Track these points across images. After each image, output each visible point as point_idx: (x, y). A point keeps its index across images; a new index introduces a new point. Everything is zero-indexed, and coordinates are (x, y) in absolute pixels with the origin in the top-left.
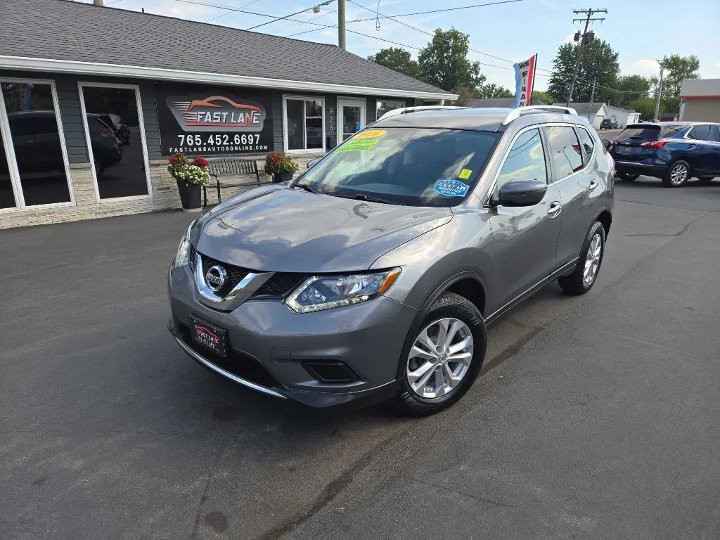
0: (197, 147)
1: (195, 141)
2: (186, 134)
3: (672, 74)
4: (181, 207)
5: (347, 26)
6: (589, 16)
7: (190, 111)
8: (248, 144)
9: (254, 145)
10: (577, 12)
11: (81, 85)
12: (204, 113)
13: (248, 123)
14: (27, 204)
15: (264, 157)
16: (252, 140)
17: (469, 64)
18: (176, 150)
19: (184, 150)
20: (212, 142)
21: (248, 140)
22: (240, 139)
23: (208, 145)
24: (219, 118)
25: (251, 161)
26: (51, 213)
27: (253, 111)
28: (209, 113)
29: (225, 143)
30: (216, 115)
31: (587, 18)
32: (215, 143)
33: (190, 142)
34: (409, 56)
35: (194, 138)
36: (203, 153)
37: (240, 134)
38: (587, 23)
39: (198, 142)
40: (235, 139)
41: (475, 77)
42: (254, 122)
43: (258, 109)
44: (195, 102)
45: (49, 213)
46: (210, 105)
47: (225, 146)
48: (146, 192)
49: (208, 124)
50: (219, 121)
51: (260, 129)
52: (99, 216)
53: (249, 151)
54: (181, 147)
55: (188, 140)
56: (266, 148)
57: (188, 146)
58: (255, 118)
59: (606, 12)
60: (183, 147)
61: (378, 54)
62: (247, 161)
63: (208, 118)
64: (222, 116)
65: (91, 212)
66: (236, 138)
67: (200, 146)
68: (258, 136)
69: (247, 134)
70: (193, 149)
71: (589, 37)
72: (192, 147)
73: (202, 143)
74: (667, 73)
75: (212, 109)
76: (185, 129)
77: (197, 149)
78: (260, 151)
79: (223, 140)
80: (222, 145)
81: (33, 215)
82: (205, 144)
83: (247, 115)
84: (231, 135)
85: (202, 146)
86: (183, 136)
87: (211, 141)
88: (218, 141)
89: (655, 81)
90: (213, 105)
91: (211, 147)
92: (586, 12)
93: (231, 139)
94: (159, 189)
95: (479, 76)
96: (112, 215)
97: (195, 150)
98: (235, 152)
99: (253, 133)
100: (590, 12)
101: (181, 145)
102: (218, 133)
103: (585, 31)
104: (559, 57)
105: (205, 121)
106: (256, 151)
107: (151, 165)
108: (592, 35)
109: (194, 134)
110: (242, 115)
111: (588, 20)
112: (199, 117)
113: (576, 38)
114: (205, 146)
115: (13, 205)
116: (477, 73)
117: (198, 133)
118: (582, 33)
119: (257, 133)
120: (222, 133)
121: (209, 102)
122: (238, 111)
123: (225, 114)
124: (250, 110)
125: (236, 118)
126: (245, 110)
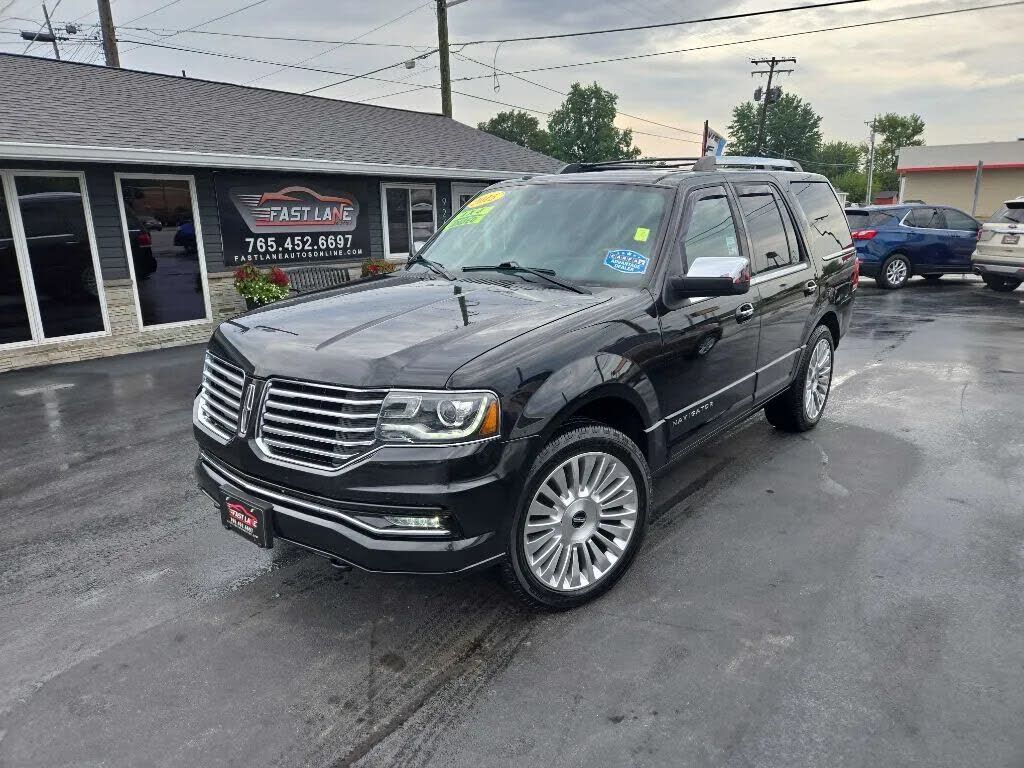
0: (270, 253)
1: (267, 246)
2: (256, 236)
3: (888, 140)
5: (453, 86)
6: (772, 66)
7: (260, 207)
8: (337, 248)
9: (345, 249)
10: (756, 63)
11: (118, 177)
12: (279, 209)
13: (337, 220)
14: (48, 334)
15: (360, 264)
16: (342, 242)
17: (617, 133)
18: (243, 258)
19: (253, 258)
20: (290, 247)
21: (337, 243)
22: (327, 241)
23: (286, 250)
24: (298, 214)
25: (341, 270)
26: (78, 346)
27: (342, 205)
28: (285, 209)
29: (306, 247)
30: (296, 211)
31: (769, 69)
32: (293, 248)
33: (261, 247)
34: (537, 123)
35: (266, 243)
36: (278, 261)
37: (327, 235)
38: (770, 77)
39: (272, 246)
40: (320, 242)
41: (625, 149)
42: (345, 218)
43: (348, 201)
44: (268, 196)
45: (76, 347)
46: (287, 198)
47: (307, 251)
48: (203, 315)
49: (284, 223)
50: (298, 219)
51: (352, 227)
52: (140, 350)
53: (338, 257)
54: (249, 254)
55: (259, 244)
56: (360, 252)
57: (259, 253)
58: (345, 213)
59: (795, 61)
60: (252, 254)
61: (492, 121)
62: (336, 269)
63: (284, 215)
64: (302, 212)
65: (133, 343)
66: (321, 240)
67: (274, 252)
68: (350, 237)
69: (335, 234)
70: (264, 257)
71: (773, 95)
72: (264, 254)
73: (277, 248)
74: (880, 138)
75: (289, 204)
76: (254, 230)
77: (271, 256)
78: (352, 256)
79: (304, 243)
80: (303, 250)
81: (55, 348)
82: (281, 249)
83: (335, 210)
84: (315, 236)
85: (277, 252)
86: (252, 240)
87: (288, 245)
88: (298, 245)
89: (865, 150)
90: (290, 199)
91: (289, 252)
92: (767, 61)
93: (315, 242)
94: (221, 311)
95: (631, 148)
96: (158, 347)
97: (268, 257)
98: (319, 258)
99: (343, 234)
100: (774, 61)
101: (250, 251)
102: (298, 234)
103: (769, 86)
104: (736, 122)
105: (281, 219)
106: (347, 257)
107: (211, 279)
108: (779, 90)
109: (266, 236)
110: (328, 210)
111: (771, 72)
112: (273, 214)
113: (758, 96)
114: (281, 252)
115: (29, 337)
116: (628, 145)
117: (271, 235)
118: (764, 90)
119: (348, 233)
120: (303, 235)
121: (285, 195)
122: (323, 205)
123: (306, 209)
124: (338, 204)
125: (321, 215)
126: (332, 204)
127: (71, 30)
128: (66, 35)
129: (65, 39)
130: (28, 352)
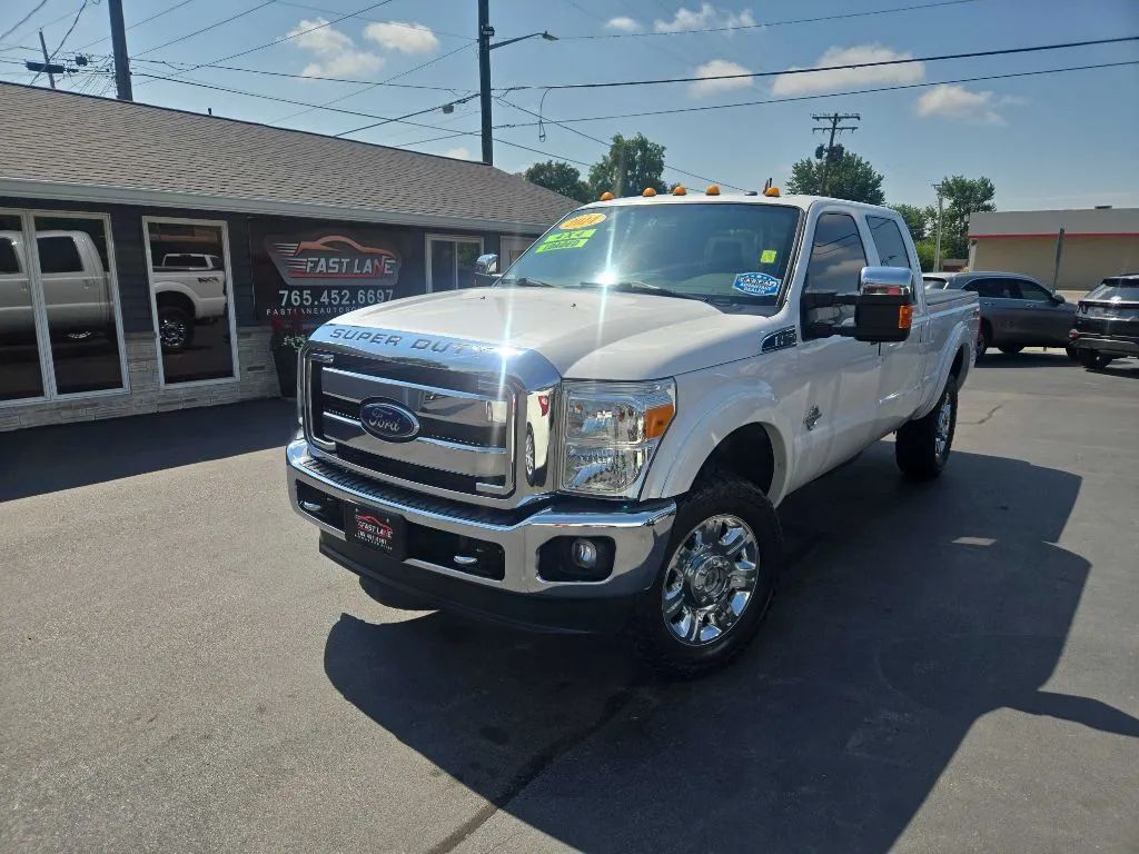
0: (305, 307)
1: (302, 299)
2: (290, 289)
3: (955, 204)
4: (280, 394)
5: (495, 134)
6: (835, 124)
7: (297, 257)
10: (818, 118)
11: (146, 220)
12: (316, 259)
13: (377, 271)
14: (61, 390)
16: (383, 297)
18: (276, 312)
19: (287, 312)
20: (326, 300)
21: (375, 295)
22: (365, 295)
23: (322, 305)
24: (337, 266)
26: (94, 404)
27: (383, 257)
28: (323, 260)
29: (344, 302)
30: (334, 263)
31: (831, 126)
32: (330, 302)
33: (296, 300)
34: (577, 174)
35: (301, 296)
36: (313, 316)
37: (366, 288)
38: (833, 133)
39: (307, 300)
40: (360, 296)
42: (386, 272)
43: (391, 254)
44: (305, 245)
45: (91, 405)
46: (325, 248)
47: (345, 306)
48: (230, 374)
49: (322, 275)
50: (336, 271)
51: (394, 282)
52: (162, 409)
54: (282, 307)
55: (293, 297)
57: (293, 307)
58: (387, 266)
59: (859, 118)
60: (285, 308)
61: (529, 172)
63: (322, 267)
64: (341, 263)
65: (152, 402)
66: (360, 294)
67: (308, 307)
68: (391, 291)
69: (375, 288)
70: (299, 311)
71: (836, 152)
72: (298, 308)
73: (313, 302)
74: (947, 203)
75: (328, 255)
76: (290, 282)
77: (306, 311)
79: (342, 297)
80: (340, 304)
81: (69, 407)
82: (316, 303)
83: (376, 262)
84: (353, 290)
85: (312, 306)
86: (286, 293)
87: (324, 299)
88: (335, 299)
89: (931, 214)
90: (329, 249)
92: (830, 118)
93: (353, 296)
94: (249, 369)
96: (181, 407)
97: (302, 311)
99: (384, 288)
100: (837, 118)
101: (283, 304)
102: (335, 288)
103: (831, 143)
104: (795, 179)
105: (318, 271)
107: (240, 335)
108: (840, 149)
109: (301, 289)
110: (369, 261)
111: (834, 128)
112: (310, 265)
113: (819, 153)
114: (316, 306)
115: (40, 393)
117: (307, 288)
118: (827, 146)
119: (389, 288)
120: (340, 289)
121: (324, 244)
122: (363, 256)
123: (345, 261)
124: (379, 256)
125: (361, 266)
126: (372, 256)
127: (81, 61)
128: (75, 67)
129: (74, 71)
130: (39, 409)
